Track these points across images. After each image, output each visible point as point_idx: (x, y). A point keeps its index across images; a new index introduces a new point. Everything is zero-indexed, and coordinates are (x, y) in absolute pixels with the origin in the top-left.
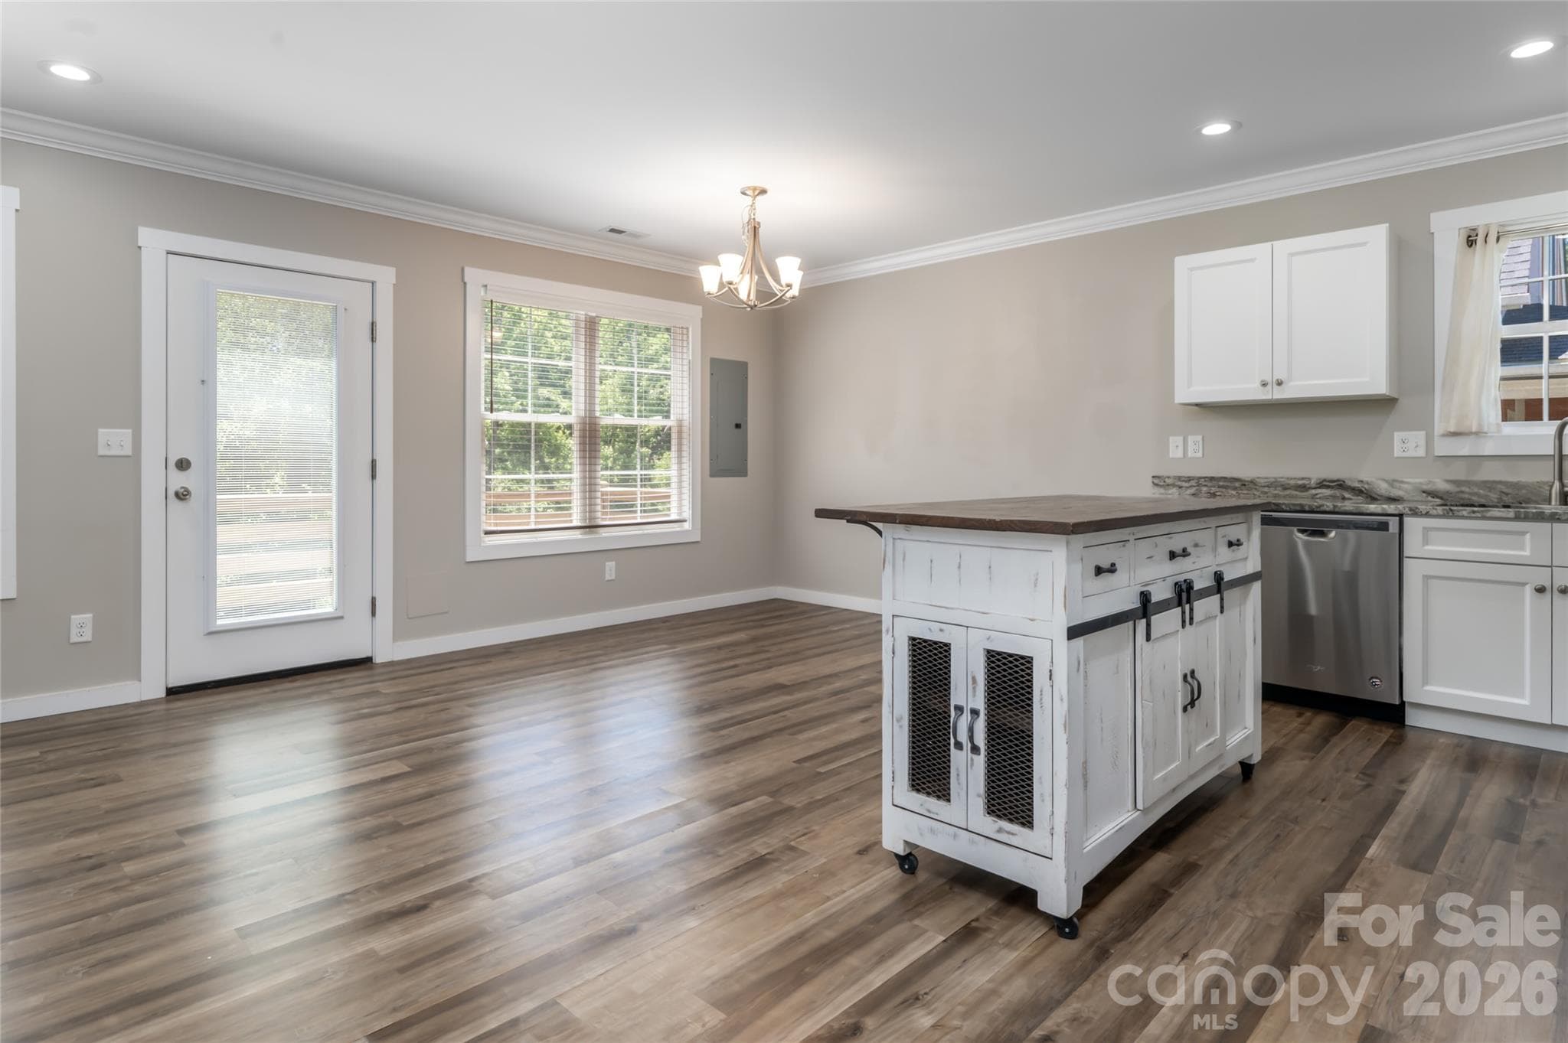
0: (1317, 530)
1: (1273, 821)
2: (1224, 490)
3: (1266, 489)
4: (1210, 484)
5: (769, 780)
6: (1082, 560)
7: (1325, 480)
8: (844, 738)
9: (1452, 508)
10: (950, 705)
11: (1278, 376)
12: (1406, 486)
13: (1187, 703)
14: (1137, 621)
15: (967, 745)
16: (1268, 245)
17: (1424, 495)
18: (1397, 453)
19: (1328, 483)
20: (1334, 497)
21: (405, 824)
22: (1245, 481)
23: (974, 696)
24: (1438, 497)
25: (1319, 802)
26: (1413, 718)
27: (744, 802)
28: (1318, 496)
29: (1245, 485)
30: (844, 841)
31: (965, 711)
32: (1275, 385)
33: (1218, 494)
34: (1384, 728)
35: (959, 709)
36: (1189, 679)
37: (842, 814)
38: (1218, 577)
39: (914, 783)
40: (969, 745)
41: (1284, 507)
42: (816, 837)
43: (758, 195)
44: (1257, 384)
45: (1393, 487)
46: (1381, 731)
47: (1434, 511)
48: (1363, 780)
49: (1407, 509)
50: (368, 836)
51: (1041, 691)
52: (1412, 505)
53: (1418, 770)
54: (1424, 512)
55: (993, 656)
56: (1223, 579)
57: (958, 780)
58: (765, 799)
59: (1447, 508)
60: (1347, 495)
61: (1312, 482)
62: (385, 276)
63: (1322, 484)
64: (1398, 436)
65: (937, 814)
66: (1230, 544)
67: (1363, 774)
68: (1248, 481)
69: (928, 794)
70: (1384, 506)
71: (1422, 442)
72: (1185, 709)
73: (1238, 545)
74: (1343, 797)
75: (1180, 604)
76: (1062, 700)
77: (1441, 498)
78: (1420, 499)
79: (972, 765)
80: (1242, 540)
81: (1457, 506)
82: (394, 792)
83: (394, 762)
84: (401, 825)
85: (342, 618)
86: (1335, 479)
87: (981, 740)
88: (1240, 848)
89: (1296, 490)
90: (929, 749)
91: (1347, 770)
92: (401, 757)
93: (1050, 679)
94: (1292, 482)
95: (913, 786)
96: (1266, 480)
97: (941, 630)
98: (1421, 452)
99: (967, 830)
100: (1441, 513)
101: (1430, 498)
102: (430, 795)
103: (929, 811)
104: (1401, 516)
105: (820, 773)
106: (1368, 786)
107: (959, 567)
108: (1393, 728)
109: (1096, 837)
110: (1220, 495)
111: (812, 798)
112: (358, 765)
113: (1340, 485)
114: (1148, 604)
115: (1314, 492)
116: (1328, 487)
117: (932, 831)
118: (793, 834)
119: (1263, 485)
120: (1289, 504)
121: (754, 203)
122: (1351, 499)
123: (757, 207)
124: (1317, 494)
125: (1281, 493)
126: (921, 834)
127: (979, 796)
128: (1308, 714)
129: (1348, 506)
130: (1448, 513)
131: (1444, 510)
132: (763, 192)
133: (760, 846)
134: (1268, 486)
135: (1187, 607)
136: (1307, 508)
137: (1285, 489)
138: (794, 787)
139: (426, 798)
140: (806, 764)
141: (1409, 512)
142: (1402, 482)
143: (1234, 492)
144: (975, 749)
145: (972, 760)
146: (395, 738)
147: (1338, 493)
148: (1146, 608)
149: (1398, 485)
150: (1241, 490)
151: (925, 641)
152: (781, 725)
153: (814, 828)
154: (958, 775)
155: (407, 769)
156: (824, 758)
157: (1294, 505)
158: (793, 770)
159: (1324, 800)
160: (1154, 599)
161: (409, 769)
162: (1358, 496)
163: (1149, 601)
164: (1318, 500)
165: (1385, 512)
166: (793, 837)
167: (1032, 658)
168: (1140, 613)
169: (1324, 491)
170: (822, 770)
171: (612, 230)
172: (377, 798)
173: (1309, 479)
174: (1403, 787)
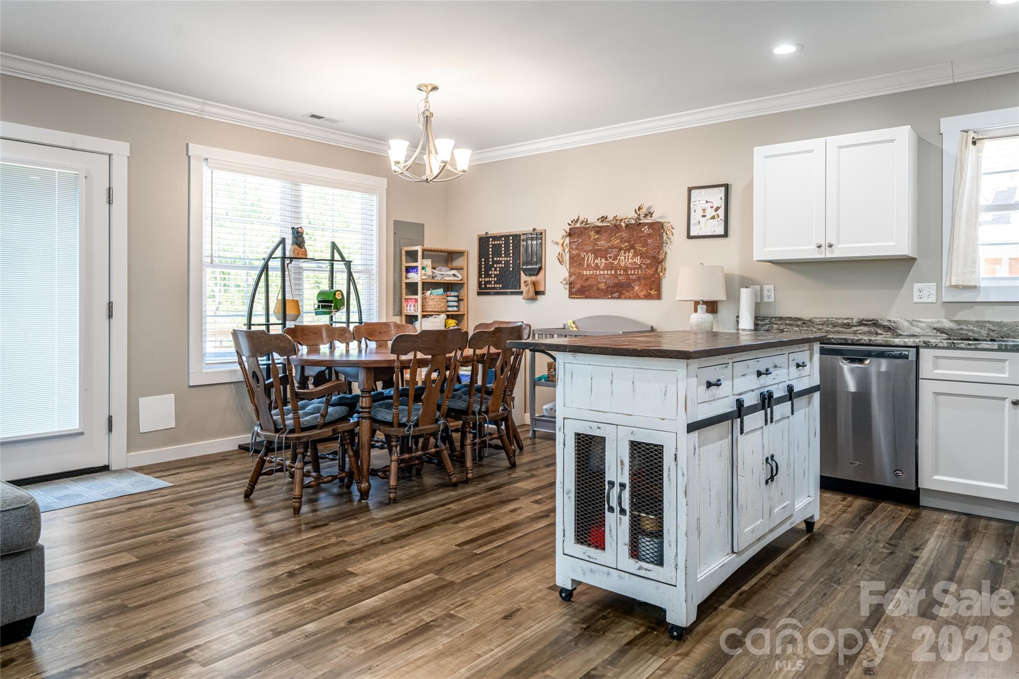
0: (856, 358)
1: (821, 583)
2: (789, 327)
3: (820, 327)
4: (779, 323)
5: (436, 560)
6: (697, 376)
7: (863, 320)
8: (497, 525)
9: (954, 341)
10: (604, 481)
11: (830, 240)
12: (922, 325)
13: (768, 478)
14: (734, 420)
15: (617, 509)
16: (824, 139)
17: (935, 331)
18: (916, 300)
19: (865, 322)
20: (870, 333)
21: (130, 606)
22: (805, 320)
23: (622, 474)
24: (944, 333)
25: (856, 567)
26: (924, 501)
27: (414, 579)
28: (858, 332)
29: (805, 323)
30: (494, 608)
31: (616, 485)
32: (827, 247)
33: (785, 330)
34: (904, 509)
35: (612, 484)
36: (770, 461)
37: (492, 587)
38: (790, 389)
39: (579, 538)
40: (619, 508)
41: (833, 340)
42: (471, 606)
43: (431, 91)
44: (814, 247)
45: (912, 325)
46: (902, 511)
47: (942, 344)
48: (888, 549)
49: (922, 342)
50: (98, 617)
51: (669, 469)
52: (926, 339)
53: (927, 541)
54: (934, 345)
55: (635, 446)
56: (793, 391)
57: (610, 534)
58: (431, 576)
59: (950, 341)
60: (879, 331)
61: (855, 321)
62: (121, 149)
63: (861, 323)
64: (917, 286)
65: (596, 559)
66: (798, 366)
67: (889, 544)
68: (807, 320)
69: (589, 545)
70: (906, 340)
71: (934, 292)
72: (767, 482)
73: (803, 366)
74: (874, 562)
75: (763, 408)
76: (683, 475)
77: (947, 334)
78: (932, 334)
79: (620, 523)
80: (806, 363)
81: (957, 340)
82: (123, 579)
83: (125, 554)
84: (128, 606)
85: (82, 434)
86: (871, 319)
87: (626, 505)
88: (796, 605)
89: (843, 328)
90: (589, 513)
91: (877, 542)
92: (129, 549)
93: (675, 460)
94: (840, 321)
95: (578, 540)
96: (820, 320)
97: (599, 428)
98: (933, 299)
99: (617, 569)
100: (946, 346)
101: (938, 334)
102: (154, 581)
103: (589, 557)
104: (917, 348)
105: (476, 554)
106: (892, 553)
107: (612, 383)
108: (911, 508)
109: (706, 572)
110: (787, 331)
111: (470, 574)
112: (91, 558)
113: (875, 323)
114: (742, 408)
115: (855, 329)
116: (866, 325)
117: (592, 571)
118: (453, 604)
119: (818, 323)
120: (837, 338)
121: (427, 98)
122: (882, 334)
123: (429, 100)
124: (857, 331)
125: (831, 330)
126: (584, 574)
127: (625, 545)
128: (850, 499)
129: (879, 339)
130: (951, 345)
131: (948, 343)
132: (435, 88)
133: (425, 615)
134: (822, 324)
135: (769, 410)
136: (849, 342)
137: (835, 326)
138: (455, 565)
139: (151, 583)
140: (466, 547)
141: (923, 345)
142: (919, 321)
143: (797, 329)
144: (623, 511)
145: (620, 519)
146: (127, 534)
147: (872, 329)
148: (741, 411)
149: (915, 323)
150: (803, 327)
151: (587, 436)
152: (447, 516)
153: (469, 599)
154: (610, 531)
155: (135, 559)
156: (479, 542)
157: (840, 339)
158: (455, 552)
159: (859, 565)
160: (746, 404)
161: (137, 560)
162: (887, 332)
163: (742, 406)
164: (858, 335)
165: (906, 345)
166: (452, 607)
167: (662, 446)
168: (736, 414)
169: (862, 328)
170: (478, 551)
171: (313, 116)
172: (108, 585)
173: (852, 319)
174: (917, 554)
